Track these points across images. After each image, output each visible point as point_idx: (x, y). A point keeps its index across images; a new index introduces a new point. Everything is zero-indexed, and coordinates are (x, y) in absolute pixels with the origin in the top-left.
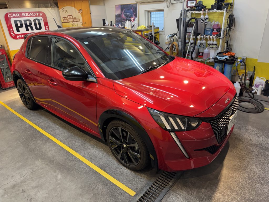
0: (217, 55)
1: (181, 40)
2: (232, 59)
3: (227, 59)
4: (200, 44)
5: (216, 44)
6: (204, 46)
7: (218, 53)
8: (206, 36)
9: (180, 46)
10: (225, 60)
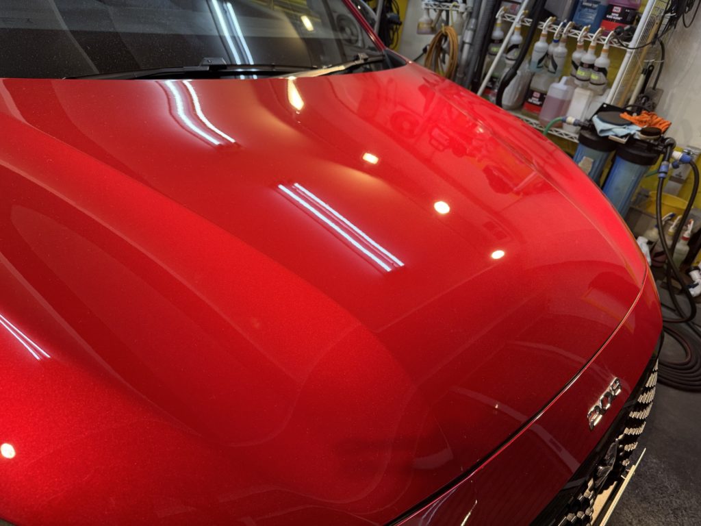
0: (596, 113)
1: (476, 25)
2: (652, 141)
3: (630, 137)
4: (542, 55)
5: (602, 70)
6: (555, 66)
7: (602, 107)
8: (575, 28)
9: (466, 47)
10: (624, 140)
